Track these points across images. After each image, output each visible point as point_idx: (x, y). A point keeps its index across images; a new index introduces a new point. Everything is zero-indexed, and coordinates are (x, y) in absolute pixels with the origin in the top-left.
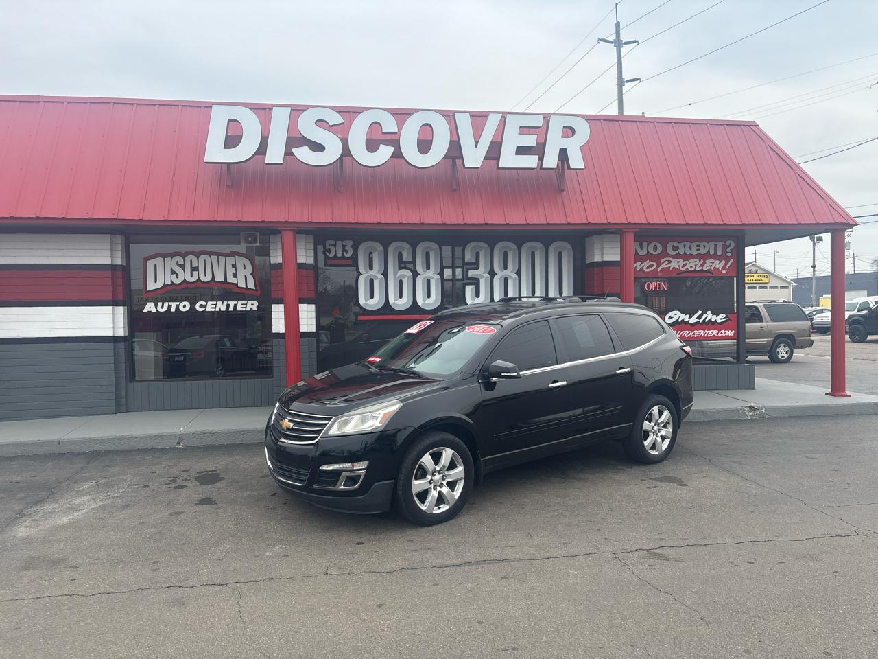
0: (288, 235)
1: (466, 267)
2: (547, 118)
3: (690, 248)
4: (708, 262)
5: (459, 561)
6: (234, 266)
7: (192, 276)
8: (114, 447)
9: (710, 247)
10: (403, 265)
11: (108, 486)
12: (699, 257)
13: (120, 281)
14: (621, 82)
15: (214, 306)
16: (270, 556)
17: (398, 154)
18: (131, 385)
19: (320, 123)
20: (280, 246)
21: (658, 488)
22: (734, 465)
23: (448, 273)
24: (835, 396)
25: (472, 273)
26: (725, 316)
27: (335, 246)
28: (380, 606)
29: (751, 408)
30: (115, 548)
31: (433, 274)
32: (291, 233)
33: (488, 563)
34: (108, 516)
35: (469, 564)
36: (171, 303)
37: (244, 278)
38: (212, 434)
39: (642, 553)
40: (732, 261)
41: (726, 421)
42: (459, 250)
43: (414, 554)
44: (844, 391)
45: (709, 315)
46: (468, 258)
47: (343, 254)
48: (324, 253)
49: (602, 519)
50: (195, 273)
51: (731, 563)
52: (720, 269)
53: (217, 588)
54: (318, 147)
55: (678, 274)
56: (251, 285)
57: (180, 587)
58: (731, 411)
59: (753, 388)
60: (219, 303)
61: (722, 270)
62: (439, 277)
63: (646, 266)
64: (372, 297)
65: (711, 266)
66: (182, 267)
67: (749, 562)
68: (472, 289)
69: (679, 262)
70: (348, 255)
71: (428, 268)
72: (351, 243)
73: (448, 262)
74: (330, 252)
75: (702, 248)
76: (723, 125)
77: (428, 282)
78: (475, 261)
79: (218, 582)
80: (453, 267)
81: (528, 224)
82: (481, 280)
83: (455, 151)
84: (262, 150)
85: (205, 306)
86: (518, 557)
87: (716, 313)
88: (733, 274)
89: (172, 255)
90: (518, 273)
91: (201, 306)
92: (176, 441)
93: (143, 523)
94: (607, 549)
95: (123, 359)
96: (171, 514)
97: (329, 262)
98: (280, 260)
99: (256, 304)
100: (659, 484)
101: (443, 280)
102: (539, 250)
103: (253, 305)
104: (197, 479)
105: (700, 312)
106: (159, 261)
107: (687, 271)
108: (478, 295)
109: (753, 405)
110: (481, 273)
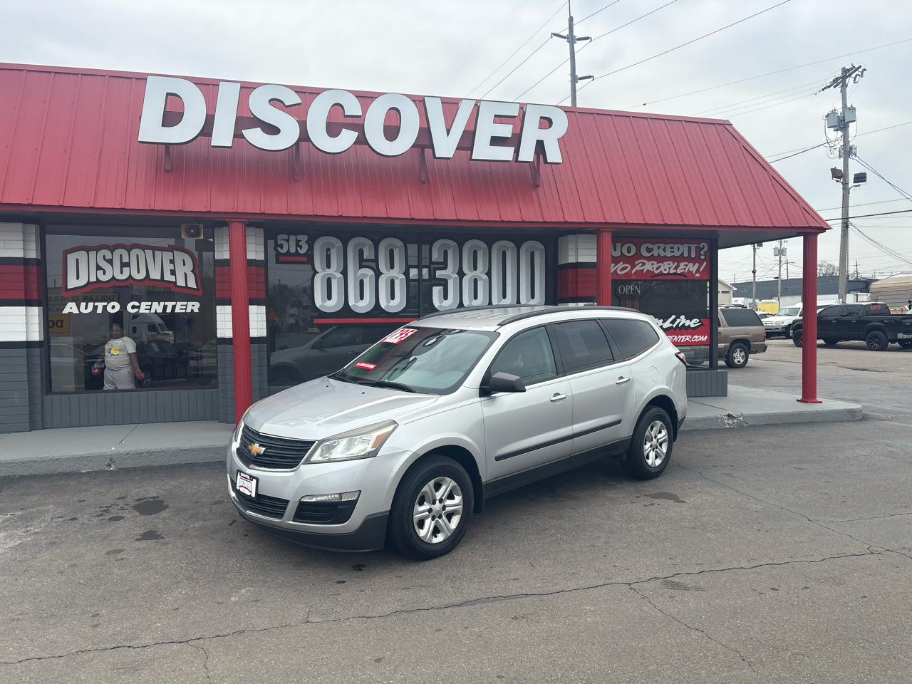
0: (237, 228)
1: (433, 266)
2: (522, 107)
3: (664, 250)
4: (682, 265)
5: (459, 599)
6: (172, 262)
7: (122, 273)
8: (31, 471)
9: (684, 249)
10: (363, 264)
11: (27, 520)
12: (673, 259)
13: (34, 278)
14: (574, 79)
15: (149, 307)
16: (236, 603)
17: (362, 140)
18: (48, 398)
19: (275, 102)
20: (226, 239)
21: (656, 505)
22: (726, 478)
23: (414, 273)
24: (807, 402)
25: (439, 274)
26: (698, 321)
27: (288, 240)
28: (378, 660)
29: (729, 416)
30: (43, 598)
31: (397, 274)
32: (241, 225)
33: (492, 601)
34: (30, 557)
35: (472, 602)
36: (96, 304)
37: (184, 276)
38: (150, 453)
39: (658, 581)
40: (705, 263)
41: (706, 430)
42: (425, 248)
43: (407, 593)
44: (815, 397)
45: (683, 320)
46: (435, 258)
47: (296, 249)
48: (275, 249)
49: (605, 543)
50: (126, 270)
51: (755, 590)
52: (694, 272)
53: (176, 647)
54: (272, 130)
55: (652, 277)
56: (192, 284)
57: (129, 647)
58: (710, 419)
59: (726, 395)
60: (155, 304)
61: (696, 273)
62: (403, 277)
63: (620, 269)
64: (329, 297)
65: (684, 269)
66: (110, 262)
67: (772, 589)
68: (440, 290)
69: (653, 264)
70: (303, 251)
71: (392, 267)
72: (306, 238)
73: (413, 261)
74: (281, 246)
75: (676, 250)
76: (698, 123)
77: (392, 282)
78: (442, 261)
79: (176, 639)
80: (419, 267)
81: (502, 221)
82: (449, 281)
83: (425, 139)
84: (207, 130)
85: (138, 307)
86: (524, 592)
87: (689, 318)
88: (707, 277)
89: (97, 249)
90: (489, 274)
91: (133, 307)
92: (108, 461)
93: (74, 565)
94: (619, 579)
95: (38, 368)
96: (108, 553)
97: (282, 259)
98: (226, 256)
99: (197, 305)
100: (656, 501)
101: (408, 280)
102: (510, 250)
103: (194, 307)
104: (135, 508)
105: (674, 317)
106: (82, 255)
107: (661, 274)
108: (446, 297)
109: (732, 413)
110: (449, 273)
